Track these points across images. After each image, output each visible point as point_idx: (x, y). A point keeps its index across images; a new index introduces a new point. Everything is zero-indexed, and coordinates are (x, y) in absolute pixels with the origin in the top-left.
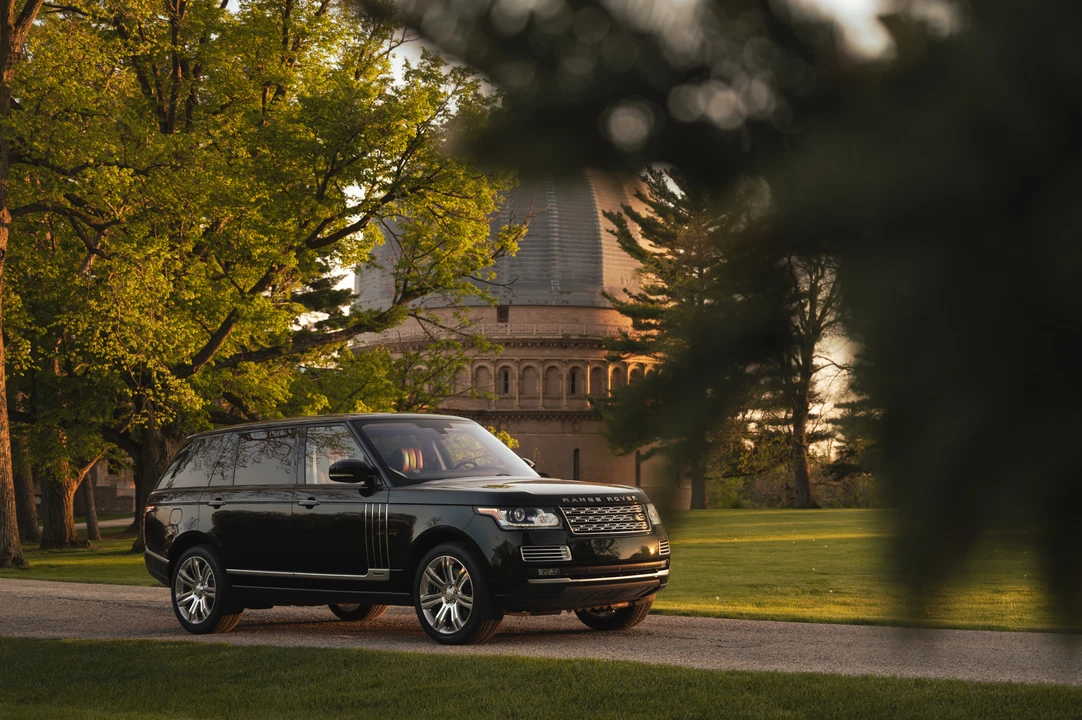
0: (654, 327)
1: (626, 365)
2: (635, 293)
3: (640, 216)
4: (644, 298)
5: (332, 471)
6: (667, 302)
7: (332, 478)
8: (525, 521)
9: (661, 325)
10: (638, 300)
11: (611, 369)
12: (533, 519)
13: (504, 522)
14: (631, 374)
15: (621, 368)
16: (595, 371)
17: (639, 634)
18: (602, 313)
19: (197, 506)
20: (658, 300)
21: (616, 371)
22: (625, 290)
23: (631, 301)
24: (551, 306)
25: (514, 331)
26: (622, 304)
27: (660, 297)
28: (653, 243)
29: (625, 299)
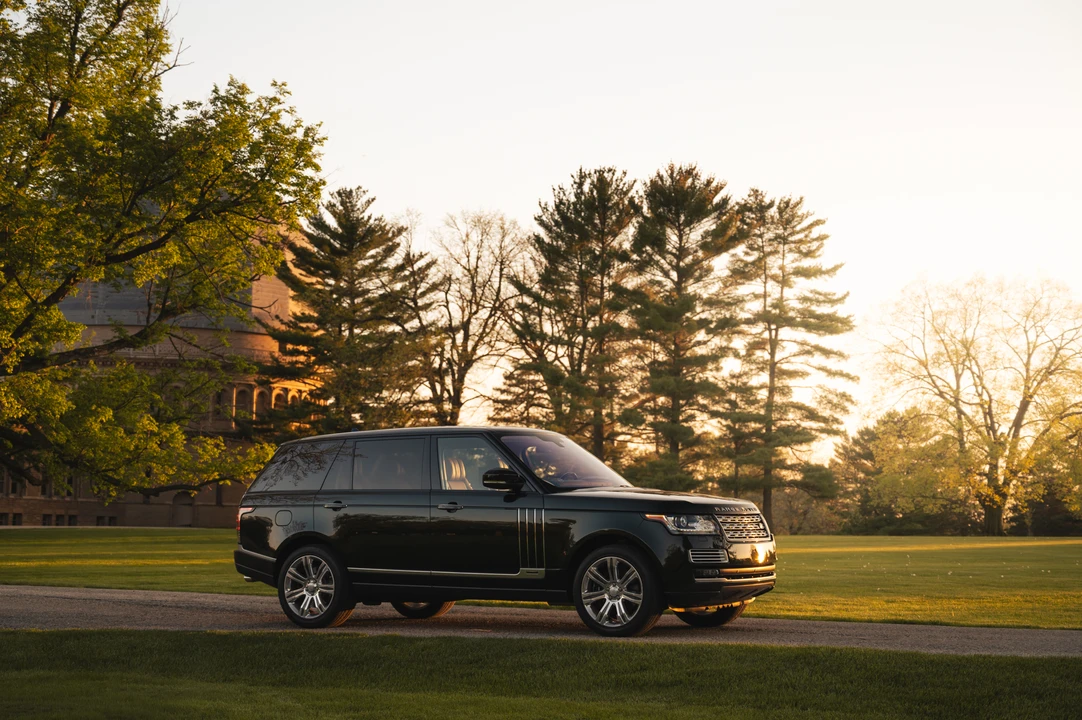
0: (303, 353)
1: (271, 390)
2: (286, 320)
3: (296, 245)
4: (295, 326)
5: (485, 478)
6: (316, 331)
7: (485, 485)
8: (687, 527)
9: (309, 352)
10: (289, 326)
11: (256, 393)
12: (695, 524)
13: (672, 527)
14: (276, 399)
15: (267, 391)
16: (240, 393)
17: (727, 629)
18: (249, 338)
19: (311, 508)
20: (308, 328)
21: (261, 394)
22: (277, 317)
23: (283, 328)
24: (201, 329)
25: (163, 352)
26: (274, 330)
27: (310, 325)
28: (304, 273)
29: (277, 324)
